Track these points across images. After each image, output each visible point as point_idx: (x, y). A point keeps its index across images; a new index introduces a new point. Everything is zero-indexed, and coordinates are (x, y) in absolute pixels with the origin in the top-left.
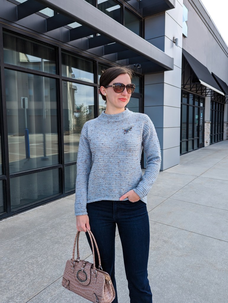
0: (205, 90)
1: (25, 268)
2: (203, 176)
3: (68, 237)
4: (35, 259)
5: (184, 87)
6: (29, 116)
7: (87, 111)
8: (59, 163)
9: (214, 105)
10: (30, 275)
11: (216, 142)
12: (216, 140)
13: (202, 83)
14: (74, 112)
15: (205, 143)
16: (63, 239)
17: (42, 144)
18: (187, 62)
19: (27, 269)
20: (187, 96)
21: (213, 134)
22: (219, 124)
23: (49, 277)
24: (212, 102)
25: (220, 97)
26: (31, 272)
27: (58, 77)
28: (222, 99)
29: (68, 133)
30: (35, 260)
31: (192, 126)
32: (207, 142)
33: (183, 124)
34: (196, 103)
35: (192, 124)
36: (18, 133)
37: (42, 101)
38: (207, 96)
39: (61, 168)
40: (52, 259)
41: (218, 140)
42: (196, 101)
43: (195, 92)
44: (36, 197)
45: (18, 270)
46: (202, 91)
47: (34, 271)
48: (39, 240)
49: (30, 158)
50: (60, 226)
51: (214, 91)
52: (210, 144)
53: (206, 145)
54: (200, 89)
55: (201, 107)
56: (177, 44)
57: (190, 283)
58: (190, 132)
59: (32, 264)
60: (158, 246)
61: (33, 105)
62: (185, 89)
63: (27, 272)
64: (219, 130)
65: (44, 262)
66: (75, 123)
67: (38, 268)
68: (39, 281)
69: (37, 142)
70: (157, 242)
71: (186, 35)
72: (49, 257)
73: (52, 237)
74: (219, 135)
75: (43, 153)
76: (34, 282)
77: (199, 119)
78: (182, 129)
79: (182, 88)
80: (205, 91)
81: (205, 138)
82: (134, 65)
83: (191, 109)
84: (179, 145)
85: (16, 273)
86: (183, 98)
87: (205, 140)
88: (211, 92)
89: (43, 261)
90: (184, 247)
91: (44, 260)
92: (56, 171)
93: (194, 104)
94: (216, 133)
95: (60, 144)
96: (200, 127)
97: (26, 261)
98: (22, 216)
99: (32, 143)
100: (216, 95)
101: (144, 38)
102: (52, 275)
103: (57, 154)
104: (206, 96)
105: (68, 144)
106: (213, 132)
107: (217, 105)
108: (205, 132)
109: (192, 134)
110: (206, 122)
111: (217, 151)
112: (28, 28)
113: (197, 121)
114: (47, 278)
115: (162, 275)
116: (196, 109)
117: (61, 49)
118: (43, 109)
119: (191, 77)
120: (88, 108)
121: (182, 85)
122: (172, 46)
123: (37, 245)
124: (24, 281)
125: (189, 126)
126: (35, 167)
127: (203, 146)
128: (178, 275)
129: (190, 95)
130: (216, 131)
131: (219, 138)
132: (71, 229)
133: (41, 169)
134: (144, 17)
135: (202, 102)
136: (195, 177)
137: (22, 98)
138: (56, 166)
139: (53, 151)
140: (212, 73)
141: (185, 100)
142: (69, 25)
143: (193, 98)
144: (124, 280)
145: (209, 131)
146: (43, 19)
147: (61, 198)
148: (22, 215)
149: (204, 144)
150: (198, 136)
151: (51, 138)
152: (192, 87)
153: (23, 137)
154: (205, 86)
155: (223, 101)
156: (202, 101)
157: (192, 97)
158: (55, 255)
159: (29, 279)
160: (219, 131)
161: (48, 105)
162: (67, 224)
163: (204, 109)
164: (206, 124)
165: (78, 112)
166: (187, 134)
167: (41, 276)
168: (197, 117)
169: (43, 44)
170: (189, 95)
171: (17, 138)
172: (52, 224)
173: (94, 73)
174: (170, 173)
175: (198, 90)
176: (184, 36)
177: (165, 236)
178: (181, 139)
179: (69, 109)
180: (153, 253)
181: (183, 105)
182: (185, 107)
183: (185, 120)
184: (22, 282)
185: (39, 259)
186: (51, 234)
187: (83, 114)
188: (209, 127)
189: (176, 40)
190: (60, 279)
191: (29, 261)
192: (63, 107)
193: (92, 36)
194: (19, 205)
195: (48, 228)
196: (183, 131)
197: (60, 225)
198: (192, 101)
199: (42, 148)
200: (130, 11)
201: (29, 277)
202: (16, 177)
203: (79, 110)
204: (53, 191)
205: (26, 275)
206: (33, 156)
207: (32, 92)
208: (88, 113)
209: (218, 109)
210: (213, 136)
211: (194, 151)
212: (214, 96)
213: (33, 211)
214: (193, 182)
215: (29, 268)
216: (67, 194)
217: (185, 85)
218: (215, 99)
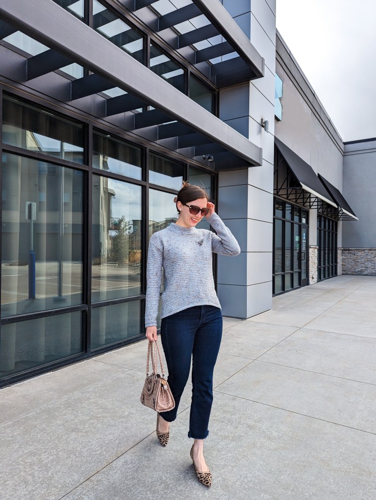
0: (308, 198)
1: (18, 472)
2: (308, 327)
3: (92, 421)
4: (37, 457)
5: (277, 193)
6: (37, 235)
7: (130, 228)
8: (83, 303)
9: (323, 223)
10: (26, 483)
11: (326, 278)
12: (326, 275)
13: (305, 187)
14: (109, 229)
15: (310, 279)
16: (85, 425)
17: (56, 277)
18: (282, 156)
19: (23, 474)
20: (283, 207)
21: (322, 265)
22: (330, 252)
23: (60, 486)
24: (319, 217)
25: (331, 210)
26: (30, 478)
27: (86, 168)
28: (334, 213)
29: (98, 261)
30: (37, 459)
31: (290, 253)
32: (313, 278)
33: (276, 251)
34: (296, 218)
35: (290, 251)
36: (16, 260)
37: (60, 210)
38: (312, 207)
39: (86, 311)
40: (66, 456)
41: (329, 276)
42: (296, 215)
43: (294, 200)
44: (42, 358)
45: (6, 475)
46: (305, 200)
47: (34, 477)
48: (44, 425)
49: (35, 298)
50: (80, 404)
51: (323, 201)
52: (318, 282)
53: (311, 281)
54: (301, 197)
55: (303, 224)
56: (267, 130)
57: (290, 492)
58: (288, 263)
59: (31, 465)
60: (239, 434)
61: (44, 218)
62: (279, 195)
63: (22, 479)
64: (330, 260)
65: (52, 461)
66: (110, 246)
67: (41, 471)
68: (42, 492)
69: (47, 275)
70: (237, 428)
71: (279, 117)
72: (60, 453)
73: (67, 422)
74: (330, 267)
75: (57, 291)
76: (33, 495)
77: (300, 242)
78: (276, 257)
79: (274, 194)
80: (308, 200)
81: (310, 271)
82: (204, 156)
83: (288, 226)
84: (272, 280)
85: (3, 481)
86: (276, 210)
87: (311, 275)
88: (318, 202)
89: (49, 460)
90: (280, 435)
91: (52, 458)
92: (78, 315)
93: (292, 219)
94: (327, 265)
95: (86, 278)
96: (303, 254)
97: (22, 460)
98: (18, 388)
99: (40, 275)
100: (324, 206)
101: (218, 116)
102: (65, 482)
103: (80, 292)
104: (310, 207)
105: (99, 277)
106: (322, 263)
107: (327, 222)
108: (310, 262)
109: (290, 265)
110: (312, 247)
111: (329, 291)
112: (43, 94)
113: (298, 245)
114: (55, 487)
115: (246, 480)
116: (296, 227)
117: (93, 126)
118: (60, 224)
119: (287, 178)
120: (132, 223)
121: (274, 190)
122: (260, 132)
123: (42, 433)
124: (16, 493)
125: (286, 253)
126: (43, 308)
127: (308, 284)
128: (272, 480)
129: (287, 205)
130: (326, 261)
131: (330, 272)
132: (99, 409)
133: (53, 312)
134: (218, 89)
135: (304, 218)
136: (296, 329)
137: (28, 203)
138: (78, 308)
139: (73, 289)
140: (318, 174)
141: (279, 213)
142: (106, 92)
143: (290, 211)
144: (184, 489)
145: (316, 261)
146: (66, 81)
147: (83, 359)
148: (18, 386)
149: (308, 280)
150: (300, 267)
151: (71, 268)
152: (289, 193)
153: (26, 268)
154: (309, 193)
155: (335, 216)
156: (304, 216)
157: (290, 208)
158: (70, 449)
159: (25, 489)
160: (330, 262)
161: (69, 218)
162: (91, 401)
163: (308, 227)
164: (310, 250)
165: (115, 229)
166: (282, 266)
167: (45, 485)
168: (297, 239)
169: (65, 118)
170: (285, 205)
171: (16, 268)
172: (67, 401)
173: (142, 167)
174: (257, 323)
175: (299, 198)
176: (277, 119)
177: (250, 419)
178: (274, 272)
179: (101, 223)
180: (230, 446)
181: (276, 220)
182: (279, 223)
183: (279, 244)
184: (13, 495)
185: (43, 456)
186: (65, 417)
187: (124, 232)
188: (316, 255)
189: (265, 122)
190: (77, 488)
191: (27, 461)
192: (93, 221)
193: (140, 110)
194: (12, 370)
195: (60, 408)
196: (276, 261)
197: (81, 402)
198: (290, 215)
199: (57, 284)
200: (198, 78)
201: (24, 486)
202: (11, 323)
203: (117, 226)
204: (71, 349)
205: (19, 484)
206: (41, 296)
207: (44, 197)
208: (132, 230)
209: (329, 229)
210: (322, 269)
211: (294, 291)
212: (323, 208)
213: (36, 380)
214: (292, 336)
215: (25, 471)
216: (94, 354)
217: (280, 189)
218: (323, 212)
